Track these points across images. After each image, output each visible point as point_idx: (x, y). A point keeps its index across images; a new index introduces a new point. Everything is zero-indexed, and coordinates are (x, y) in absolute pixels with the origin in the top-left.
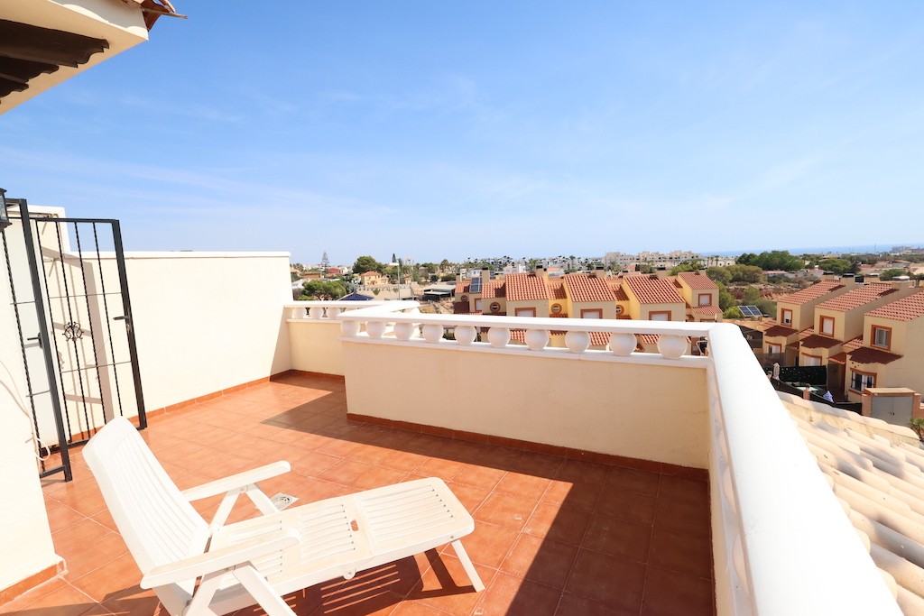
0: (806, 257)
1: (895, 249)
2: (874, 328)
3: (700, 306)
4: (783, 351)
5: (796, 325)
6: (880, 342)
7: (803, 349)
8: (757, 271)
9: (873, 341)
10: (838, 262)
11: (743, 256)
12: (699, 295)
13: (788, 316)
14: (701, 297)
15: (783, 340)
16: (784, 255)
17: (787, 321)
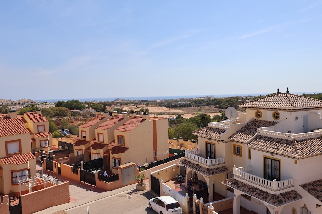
0: (86, 103)
1: (116, 100)
2: (118, 136)
3: (39, 133)
4: (83, 153)
5: (88, 139)
6: (121, 143)
7: (92, 151)
8: (66, 110)
9: (118, 143)
10: (99, 105)
11: (59, 102)
12: (38, 126)
13: (84, 134)
14: (39, 127)
15: (83, 147)
16: (77, 102)
17: (84, 137)
